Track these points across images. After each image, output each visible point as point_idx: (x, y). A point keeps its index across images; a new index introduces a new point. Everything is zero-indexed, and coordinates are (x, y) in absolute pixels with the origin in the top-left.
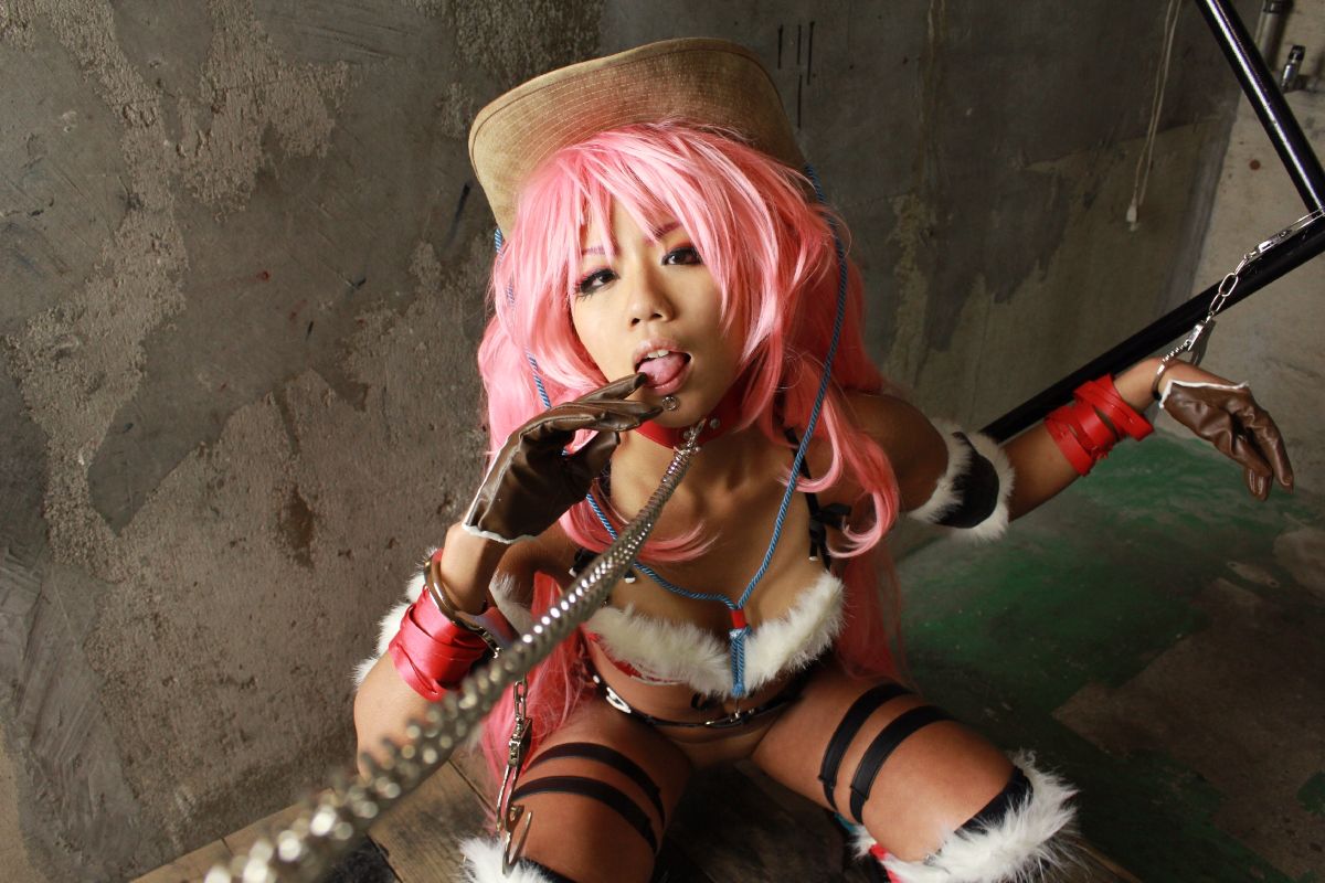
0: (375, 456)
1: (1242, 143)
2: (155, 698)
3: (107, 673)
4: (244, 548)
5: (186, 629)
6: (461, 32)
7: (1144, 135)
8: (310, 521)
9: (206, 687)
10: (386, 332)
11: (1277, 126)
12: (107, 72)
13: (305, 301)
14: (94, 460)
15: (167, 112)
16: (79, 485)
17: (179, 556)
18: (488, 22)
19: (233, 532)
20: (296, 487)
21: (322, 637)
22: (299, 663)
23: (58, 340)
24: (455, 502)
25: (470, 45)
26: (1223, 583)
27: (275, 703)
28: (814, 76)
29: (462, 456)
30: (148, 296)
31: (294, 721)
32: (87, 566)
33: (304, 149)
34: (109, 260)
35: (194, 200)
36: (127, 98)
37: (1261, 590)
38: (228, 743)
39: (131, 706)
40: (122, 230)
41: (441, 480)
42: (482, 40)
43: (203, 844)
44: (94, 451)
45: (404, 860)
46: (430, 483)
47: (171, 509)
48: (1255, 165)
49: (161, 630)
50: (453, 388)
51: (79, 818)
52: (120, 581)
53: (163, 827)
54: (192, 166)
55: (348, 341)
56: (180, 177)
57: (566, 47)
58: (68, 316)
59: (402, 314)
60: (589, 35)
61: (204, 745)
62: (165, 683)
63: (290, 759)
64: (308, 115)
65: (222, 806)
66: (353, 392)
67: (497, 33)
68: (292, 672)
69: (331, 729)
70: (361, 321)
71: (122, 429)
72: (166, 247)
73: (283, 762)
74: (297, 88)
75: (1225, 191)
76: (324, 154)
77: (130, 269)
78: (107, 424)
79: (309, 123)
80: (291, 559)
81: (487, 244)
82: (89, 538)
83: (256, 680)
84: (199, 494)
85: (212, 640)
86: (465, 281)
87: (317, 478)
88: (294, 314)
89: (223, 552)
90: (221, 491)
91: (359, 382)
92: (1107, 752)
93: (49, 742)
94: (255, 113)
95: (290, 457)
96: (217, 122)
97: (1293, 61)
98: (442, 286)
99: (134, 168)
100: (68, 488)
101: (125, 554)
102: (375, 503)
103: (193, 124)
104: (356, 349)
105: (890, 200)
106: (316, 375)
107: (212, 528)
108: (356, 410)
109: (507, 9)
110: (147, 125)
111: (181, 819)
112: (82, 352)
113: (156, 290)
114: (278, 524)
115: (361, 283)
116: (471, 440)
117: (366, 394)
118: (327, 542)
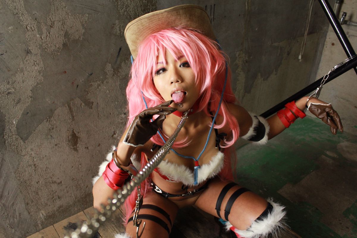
0: (95, 121)
1: (330, 38)
2: (35, 187)
3: (21, 180)
4: (59, 146)
5: (43, 168)
6: (119, 6)
7: (304, 36)
8: (77, 139)
9: (48, 184)
10: (98, 88)
11: (340, 34)
12: (22, 16)
13: (76, 79)
14: (18, 122)
15: (38, 27)
16: (14, 129)
17: (41, 148)
18: (126, 3)
19: (56, 142)
20: (73, 130)
21: (80, 170)
22: (74, 178)
23: (8, 89)
24: (117, 134)
25: (122, 10)
26: (323, 156)
27: (68, 188)
28: (215, 19)
29: (118, 121)
30: (33, 77)
31: (72, 193)
32: (16, 151)
33: (76, 38)
34: (22, 67)
35: (45, 51)
36: (27, 23)
37: (333, 159)
38: (55, 199)
39: (28, 189)
40: (26, 60)
41: (113, 128)
42: (125, 8)
43: (47, 226)
44: (18, 120)
45: (103, 231)
46: (110, 129)
47: (39, 136)
48: (333, 44)
49: (36, 168)
50: (116, 103)
51: (13, 219)
52: (25, 155)
53: (37, 222)
54: (45, 42)
55: (88, 90)
56: (42, 45)
57: (148, 10)
58: (11, 83)
59: (103, 83)
60: (154, 7)
61: (48, 200)
62: (37, 183)
63: (71, 203)
64: (77, 28)
65: (53, 216)
66: (89, 104)
67: (129, 6)
68: (72, 180)
69: (83, 195)
70: (91, 85)
71: (26, 114)
72: (38, 64)
73: (69, 204)
74: (74, 21)
75: (325, 51)
76: (82, 39)
77: (28, 70)
78: (21, 113)
79: (77, 31)
80: (72, 149)
81: (126, 64)
82: (16, 144)
83: (62, 182)
84: (47, 132)
85: (50, 171)
86: (120, 74)
87: (79, 127)
88: (73, 83)
89: (53, 147)
90: (53, 131)
91: (91, 101)
92: (292, 202)
93: (5, 199)
94: (62, 28)
95: (72, 121)
96: (52, 30)
97: (344, 16)
98: (114, 75)
99: (29, 42)
100: (11, 130)
101: (26, 148)
102: (95, 134)
103: (45, 31)
104: (90, 92)
105: (235, 53)
106: (79, 99)
107: (50, 141)
108: (90, 109)
110: (33, 31)
111: (42, 220)
112: (15, 93)
113: (35, 76)
114: (68, 140)
115: (91, 74)
116: (121, 117)
117: (92, 104)
118: (82, 145)
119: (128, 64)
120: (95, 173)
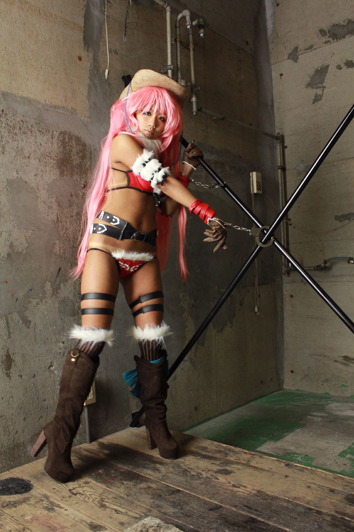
0: (31, 345)
1: (287, 291)
6: (59, 228)
7: (254, 286)
8: (11, 362)
10: (37, 306)
13: (16, 292)
18: (66, 226)
20: (8, 349)
21: (11, 406)
22: (3, 414)
25: (62, 231)
29: (56, 350)
33: (19, 250)
41: (50, 357)
42: (65, 230)
46: (47, 358)
48: (292, 296)
50: (55, 327)
55: (26, 306)
59: (41, 301)
64: (21, 242)
66: (27, 322)
69: (11, 444)
70: (30, 301)
74: (19, 234)
75: (286, 306)
76: (24, 252)
79: (21, 244)
80: (4, 374)
87: (14, 348)
88: (13, 295)
91: (29, 320)
94: (9, 238)
95: (8, 339)
98: (52, 296)
102: (30, 360)
104: (28, 309)
105: (178, 293)
106: (17, 314)
108: (27, 328)
109: (71, 224)
114: (2, 361)
115: (31, 290)
116: (59, 346)
117: (30, 323)
118: (15, 370)
119: (67, 286)
120: (27, 414)
